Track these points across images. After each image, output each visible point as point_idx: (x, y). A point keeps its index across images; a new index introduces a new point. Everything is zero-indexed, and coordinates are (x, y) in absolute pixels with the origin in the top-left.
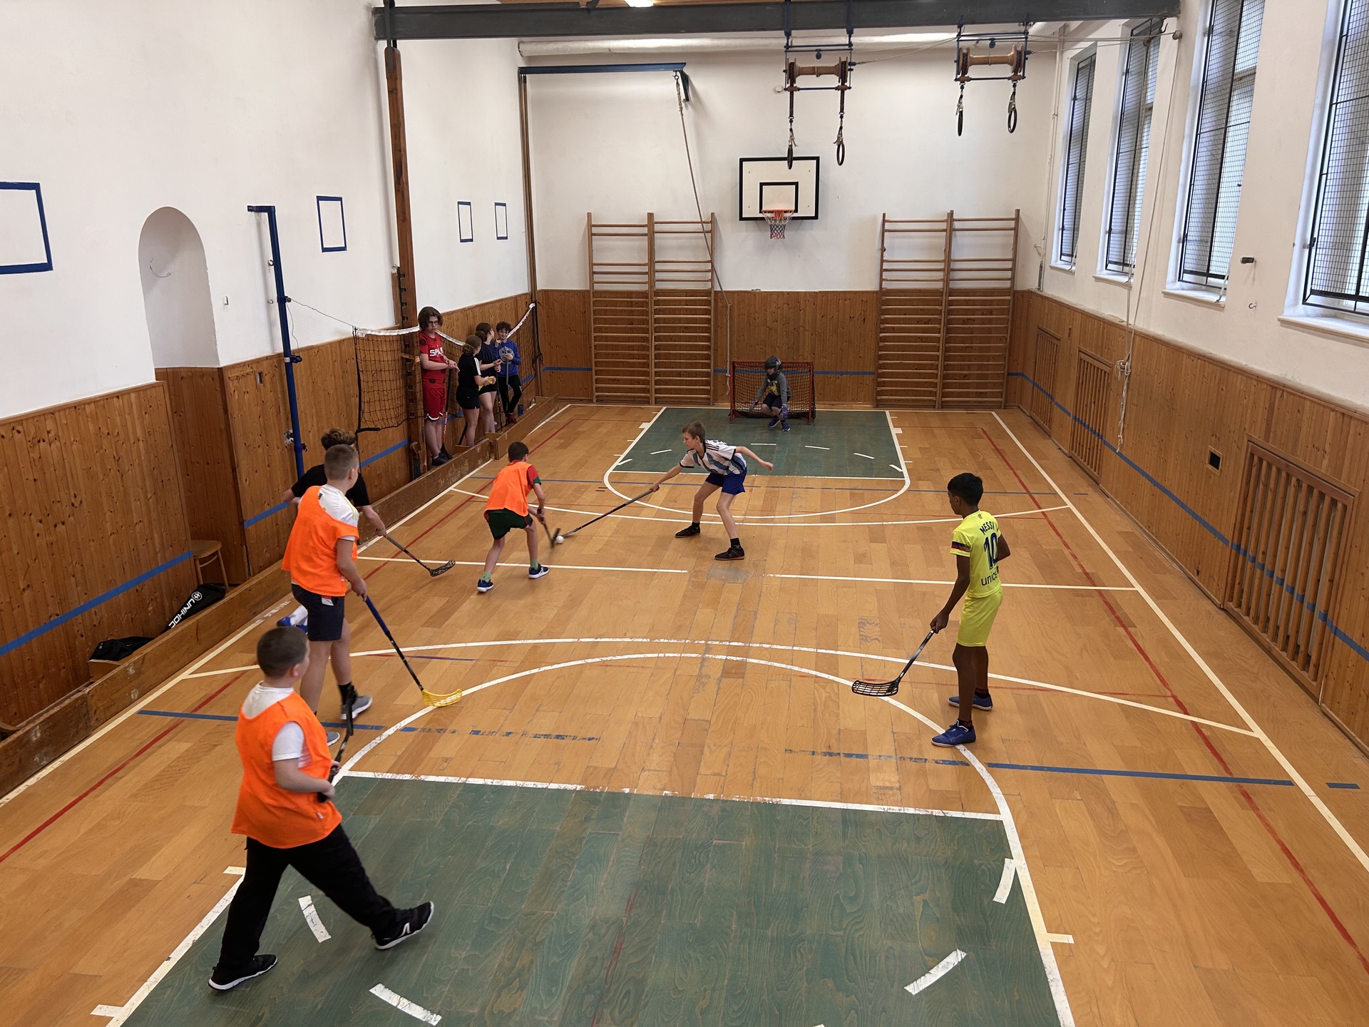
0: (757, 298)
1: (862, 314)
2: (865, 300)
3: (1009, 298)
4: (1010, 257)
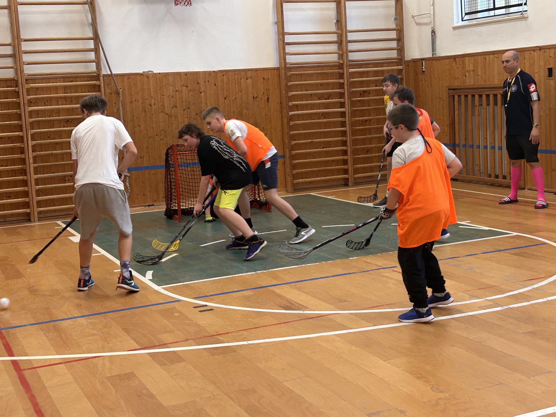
0: (151, 82)
1: (265, 93)
2: (266, 78)
3: (400, 67)
4: (394, 27)
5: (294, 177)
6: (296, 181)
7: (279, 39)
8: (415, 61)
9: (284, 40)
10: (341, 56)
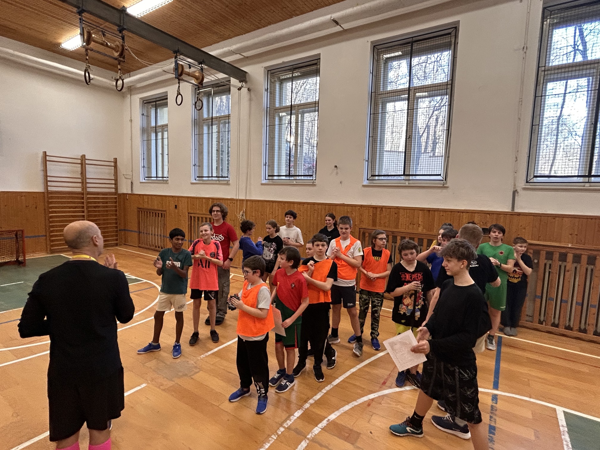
1: (34, 204)
2: (35, 196)
3: (116, 196)
4: (113, 178)
5: (52, 246)
6: (52, 248)
7: (44, 179)
8: (124, 194)
9: (47, 179)
10: (83, 189)
